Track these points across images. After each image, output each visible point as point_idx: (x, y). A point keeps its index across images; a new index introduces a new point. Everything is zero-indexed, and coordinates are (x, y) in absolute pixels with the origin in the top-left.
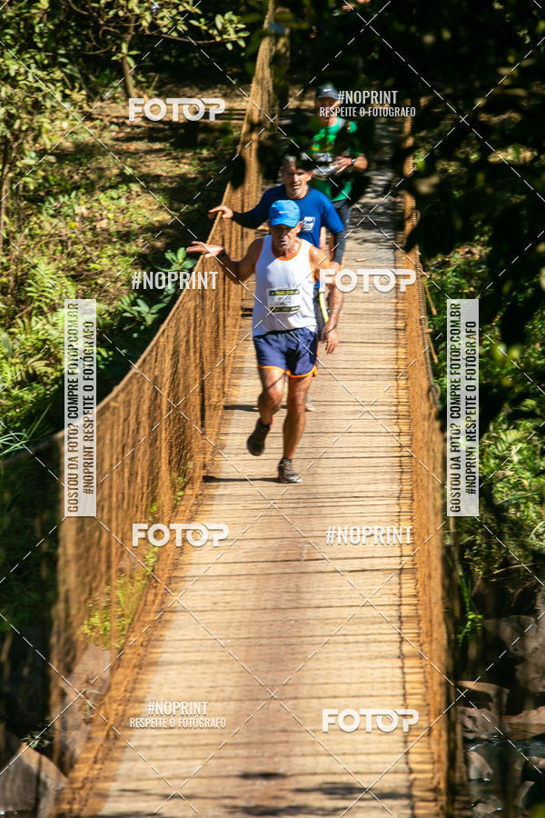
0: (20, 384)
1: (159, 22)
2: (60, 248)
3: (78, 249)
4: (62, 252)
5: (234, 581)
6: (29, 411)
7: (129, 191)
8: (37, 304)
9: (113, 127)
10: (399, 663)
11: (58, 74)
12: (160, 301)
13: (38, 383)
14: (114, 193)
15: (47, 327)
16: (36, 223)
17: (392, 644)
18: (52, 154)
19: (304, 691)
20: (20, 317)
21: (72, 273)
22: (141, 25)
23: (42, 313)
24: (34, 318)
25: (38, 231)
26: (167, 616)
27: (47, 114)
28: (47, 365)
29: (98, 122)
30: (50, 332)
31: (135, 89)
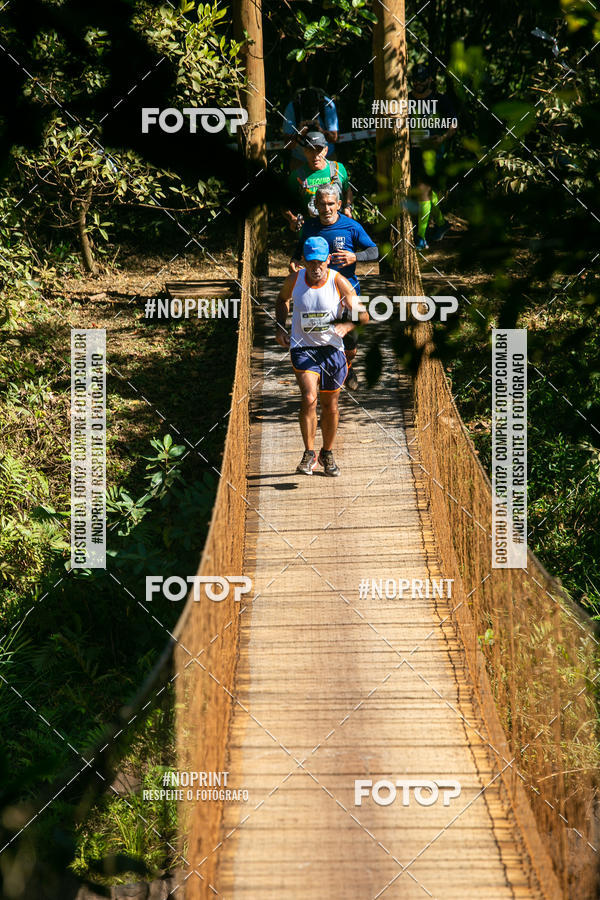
1: (135, 191)
2: (27, 439)
3: (48, 440)
4: (31, 444)
5: (290, 798)
8: (6, 501)
9: (75, 304)
11: (25, 251)
12: (147, 493)
13: (10, 589)
15: (19, 526)
17: (496, 871)
18: (16, 338)
21: (43, 466)
22: (116, 195)
23: (11, 511)
25: (3, 423)
29: (59, 300)
30: (22, 533)
31: (96, 263)
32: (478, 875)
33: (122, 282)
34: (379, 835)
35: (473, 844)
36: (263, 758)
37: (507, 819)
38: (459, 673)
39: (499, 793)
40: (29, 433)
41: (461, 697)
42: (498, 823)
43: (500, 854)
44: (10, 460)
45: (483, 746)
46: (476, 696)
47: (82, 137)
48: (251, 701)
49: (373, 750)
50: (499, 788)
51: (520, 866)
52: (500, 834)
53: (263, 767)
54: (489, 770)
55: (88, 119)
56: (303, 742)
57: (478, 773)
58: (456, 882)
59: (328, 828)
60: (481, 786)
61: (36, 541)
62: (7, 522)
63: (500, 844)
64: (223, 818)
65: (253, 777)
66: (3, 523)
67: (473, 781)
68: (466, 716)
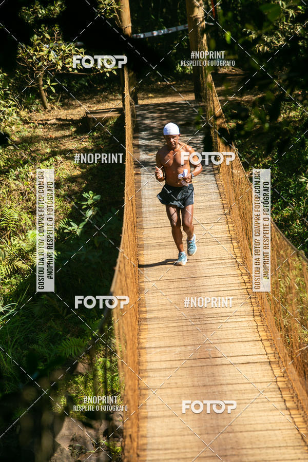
0: (10, 276)
1: (67, 66)
2: (21, 197)
3: (32, 196)
4: (23, 199)
5: (172, 373)
6: (16, 290)
7: (56, 161)
9: (40, 126)
10: (287, 412)
12: (84, 221)
13: (19, 274)
14: (47, 163)
15: (20, 242)
16: (6, 185)
17: (280, 403)
18: (11, 145)
19: (237, 429)
20: (4, 238)
21: (30, 210)
23: (15, 234)
24: (12, 238)
25: (8, 189)
26: (144, 392)
28: (23, 263)
29: (32, 124)
30: (22, 244)
31: (49, 104)
32: (271, 405)
33: (63, 114)
34: (219, 388)
35: (267, 390)
36: (157, 353)
37: (284, 377)
38: (253, 300)
39: (278, 364)
40: (22, 194)
41: (255, 314)
42: (279, 379)
43: (281, 395)
45: (268, 340)
46: (263, 313)
47: (38, 40)
48: (148, 323)
49: (212, 346)
50: (279, 361)
51: (292, 400)
52: (280, 384)
53: (158, 358)
54: (273, 352)
55: (40, 30)
56: (177, 344)
57: (267, 354)
58: (260, 409)
59: (193, 386)
60: (269, 361)
62: (14, 240)
63: (281, 389)
64: (139, 384)
65: (153, 363)
66: (12, 240)
67: (264, 358)
68: (258, 324)
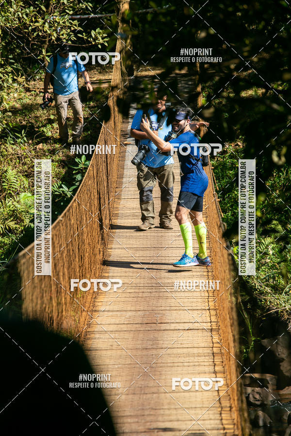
0: (2, 235)
1: (61, 37)
2: (18, 161)
3: (28, 160)
4: (20, 163)
6: (9, 249)
7: (53, 127)
8: (9, 191)
10: (214, 375)
11: (9, 69)
12: (74, 185)
13: (12, 234)
14: (44, 129)
15: (14, 203)
16: (4, 148)
17: (210, 366)
18: (10, 111)
21: (26, 173)
22: (52, 39)
23: (11, 196)
24: (7, 199)
25: (6, 153)
27: (5, 90)
28: (15, 224)
29: (33, 92)
30: (16, 206)
32: (202, 369)
34: (154, 352)
35: (202, 355)
36: (108, 316)
37: (220, 343)
39: (218, 331)
42: (215, 345)
43: (214, 359)
44: (10, 171)
45: (215, 310)
47: (34, 11)
51: (222, 364)
52: (215, 350)
54: (216, 320)
55: (37, 2)
56: (129, 308)
57: (211, 322)
58: (189, 372)
59: (133, 349)
60: (211, 328)
61: (23, 210)
62: (9, 201)
63: (214, 354)
65: (102, 325)
66: (7, 202)
67: (207, 326)
68: (210, 295)
